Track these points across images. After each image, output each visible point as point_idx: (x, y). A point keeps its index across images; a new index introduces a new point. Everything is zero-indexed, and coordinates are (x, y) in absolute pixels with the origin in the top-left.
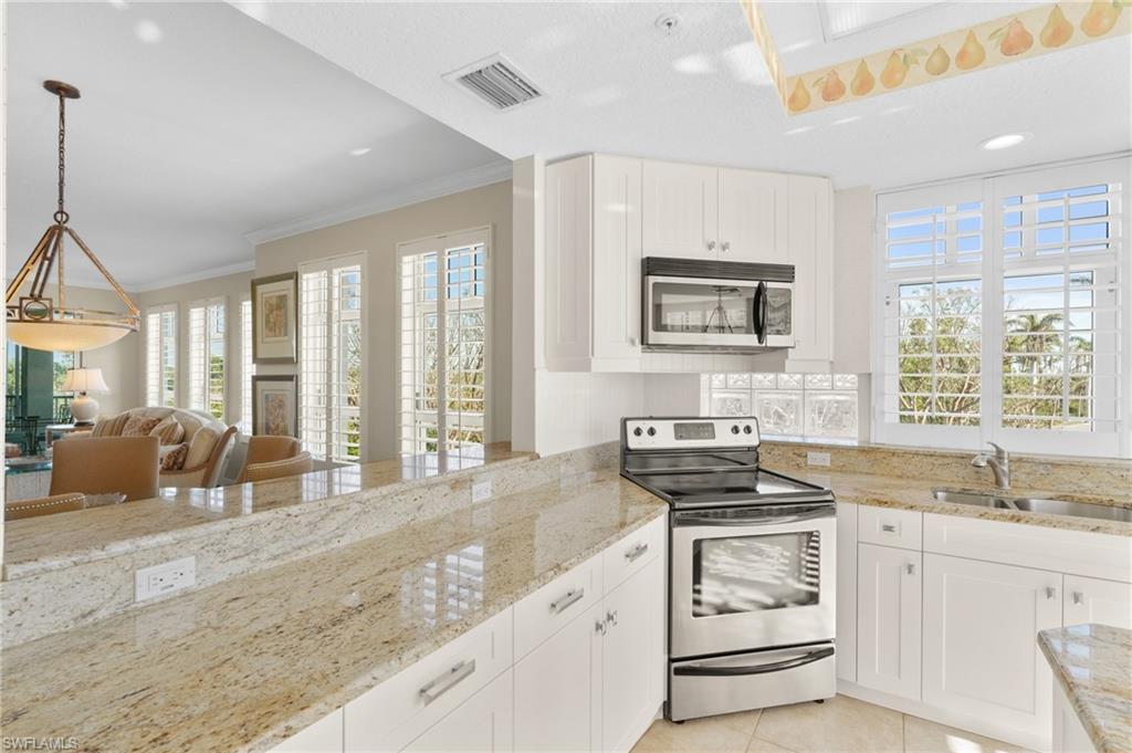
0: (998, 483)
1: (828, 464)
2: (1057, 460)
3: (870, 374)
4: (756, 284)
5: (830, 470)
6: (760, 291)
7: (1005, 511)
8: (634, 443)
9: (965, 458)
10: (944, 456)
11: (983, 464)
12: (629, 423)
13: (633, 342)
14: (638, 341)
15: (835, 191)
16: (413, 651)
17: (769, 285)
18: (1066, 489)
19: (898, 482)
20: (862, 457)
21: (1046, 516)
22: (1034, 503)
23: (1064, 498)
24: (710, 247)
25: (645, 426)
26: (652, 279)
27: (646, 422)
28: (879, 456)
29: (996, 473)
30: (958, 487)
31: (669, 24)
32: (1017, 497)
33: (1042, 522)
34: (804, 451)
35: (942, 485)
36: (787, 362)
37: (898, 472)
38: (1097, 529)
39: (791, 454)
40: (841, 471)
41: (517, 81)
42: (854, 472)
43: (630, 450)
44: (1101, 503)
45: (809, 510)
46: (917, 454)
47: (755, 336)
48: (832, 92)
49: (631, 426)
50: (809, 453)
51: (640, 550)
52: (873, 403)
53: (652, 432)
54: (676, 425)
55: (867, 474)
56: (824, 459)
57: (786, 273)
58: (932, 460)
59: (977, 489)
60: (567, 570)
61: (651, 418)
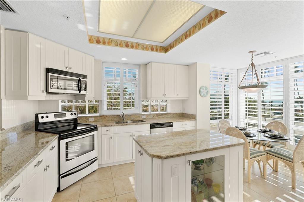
0: (123, 119)
1: (93, 120)
2: (131, 114)
3: (101, 100)
4: (78, 79)
5: (94, 122)
6: (79, 80)
7: (124, 124)
8: (41, 120)
9: (118, 116)
10: (115, 116)
11: (121, 116)
12: (39, 115)
13: (43, 91)
14: (45, 91)
15: (95, 60)
16: (6, 183)
17: (82, 79)
18: (132, 119)
19: (107, 122)
20: (100, 118)
21: (130, 124)
22: (128, 122)
23: (131, 121)
24: (67, 68)
25: (45, 115)
26: (50, 74)
27: (45, 114)
28: (104, 117)
29: (123, 118)
30: (117, 121)
31: (67, 17)
32: (126, 121)
33: (130, 125)
34: (88, 118)
35: (115, 121)
36: (85, 97)
37: (107, 120)
38: (136, 124)
39: (85, 119)
40: (96, 121)
41: (7, 6)
42: (99, 121)
43: (40, 123)
44: (136, 121)
45: (92, 130)
46: (110, 116)
47: (78, 91)
48: (98, 42)
49: (40, 116)
50: (89, 119)
51: (53, 148)
52: (102, 106)
53: (47, 117)
54: (55, 114)
55: (101, 121)
56: (93, 119)
57: (86, 77)
58: (113, 117)
59: (120, 121)
60: (39, 154)
61: (46, 113)
